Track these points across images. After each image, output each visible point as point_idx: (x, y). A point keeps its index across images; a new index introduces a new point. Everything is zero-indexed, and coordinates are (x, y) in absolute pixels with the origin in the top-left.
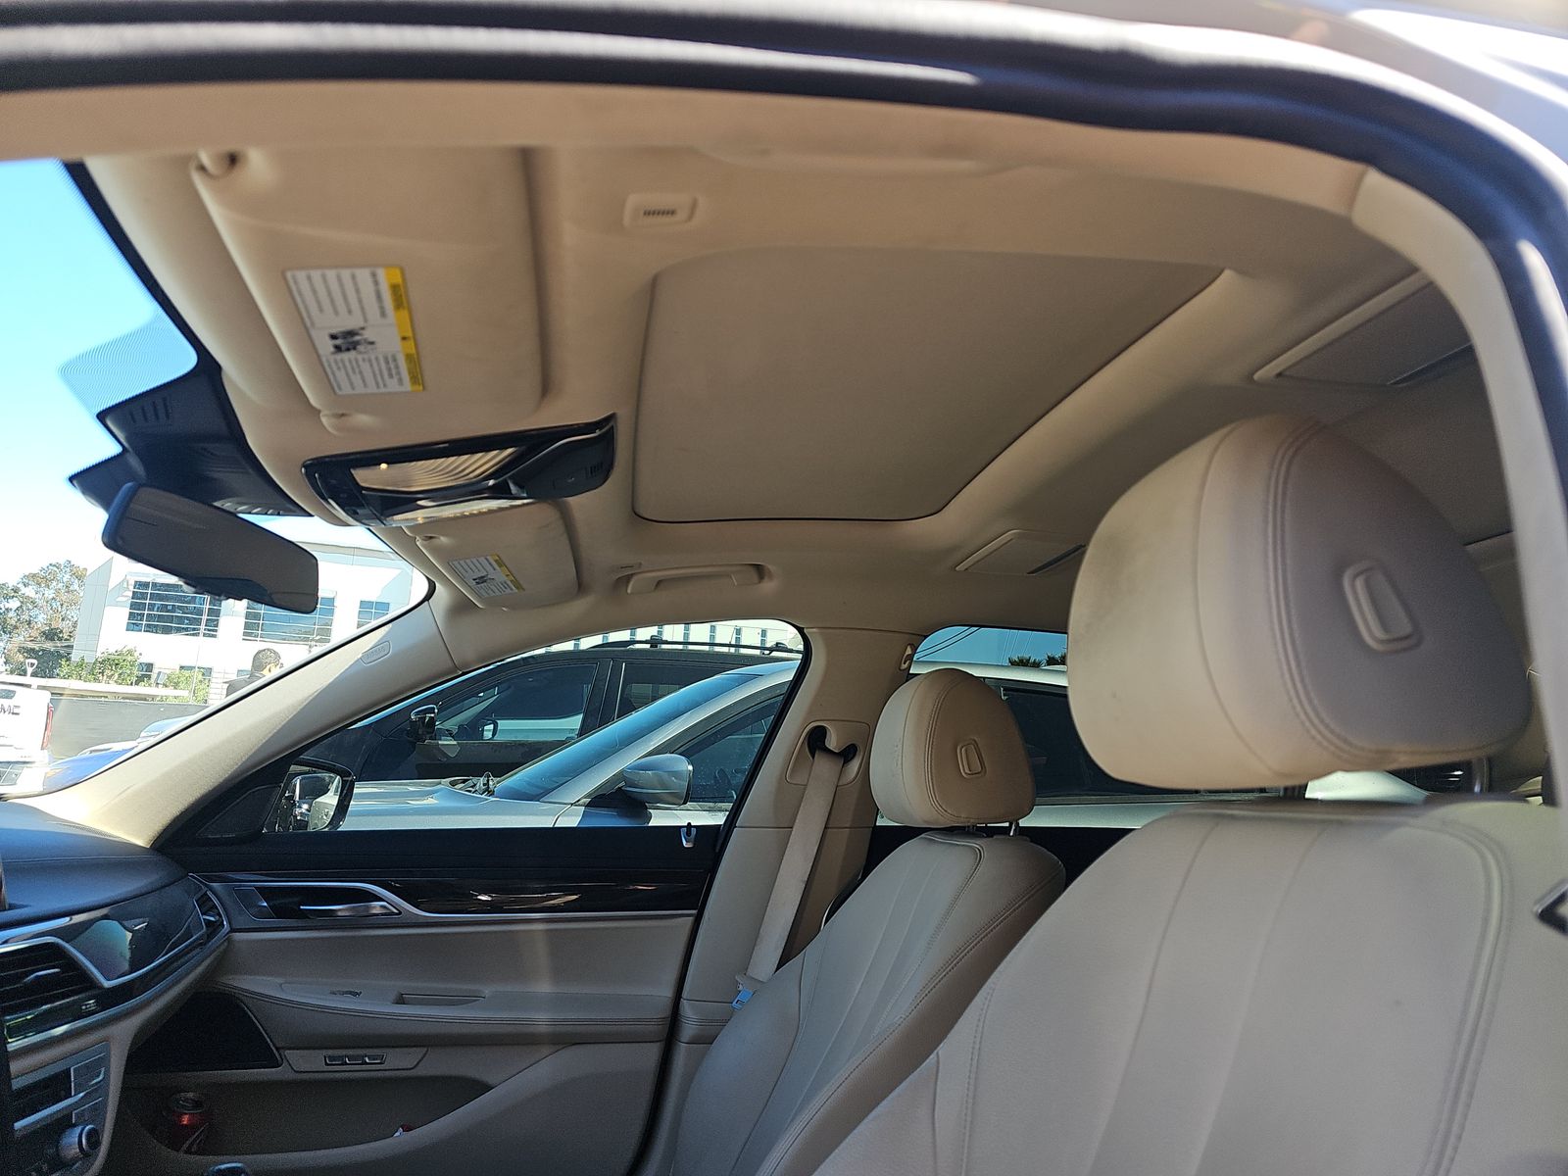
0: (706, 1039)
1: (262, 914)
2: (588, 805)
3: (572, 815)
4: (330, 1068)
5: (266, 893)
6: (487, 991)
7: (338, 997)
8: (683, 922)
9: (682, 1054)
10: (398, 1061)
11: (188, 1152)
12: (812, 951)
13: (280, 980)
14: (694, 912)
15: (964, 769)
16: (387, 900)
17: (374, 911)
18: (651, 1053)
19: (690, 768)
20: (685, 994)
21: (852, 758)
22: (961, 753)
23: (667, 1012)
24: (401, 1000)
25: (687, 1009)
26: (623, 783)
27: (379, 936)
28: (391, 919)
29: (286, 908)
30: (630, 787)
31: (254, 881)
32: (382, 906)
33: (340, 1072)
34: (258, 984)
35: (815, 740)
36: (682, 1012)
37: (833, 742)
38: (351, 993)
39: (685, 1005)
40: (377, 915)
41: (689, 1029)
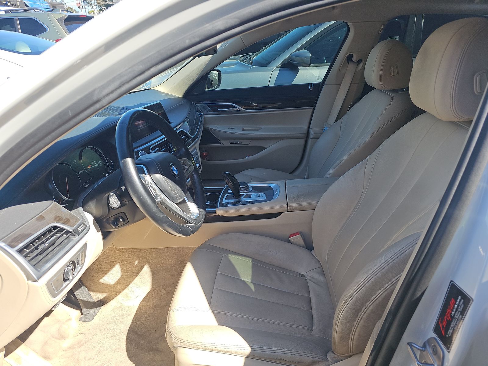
0: (317, 138)
1: (209, 111)
2: (280, 67)
3: (276, 71)
4: (231, 144)
5: (210, 106)
6: (263, 127)
7: (230, 129)
8: (310, 110)
9: (310, 141)
10: (245, 143)
11: (206, 160)
12: (344, 118)
13: (216, 125)
14: (313, 107)
15: (392, 74)
16: (237, 107)
17: (234, 110)
18: (302, 141)
19: (311, 55)
20: (311, 127)
21: (360, 63)
22: (392, 69)
23: (306, 132)
24: (243, 130)
25: (311, 131)
26: (290, 60)
27: (237, 116)
28: (239, 112)
29: (215, 110)
30: (293, 61)
31: (206, 103)
32: (236, 109)
33: (233, 145)
34: (213, 127)
35: (349, 58)
36: (310, 131)
37: (355, 59)
38: (232, 128)
39: (311, 130)
40: (235, 111)
41: (312, 135)
